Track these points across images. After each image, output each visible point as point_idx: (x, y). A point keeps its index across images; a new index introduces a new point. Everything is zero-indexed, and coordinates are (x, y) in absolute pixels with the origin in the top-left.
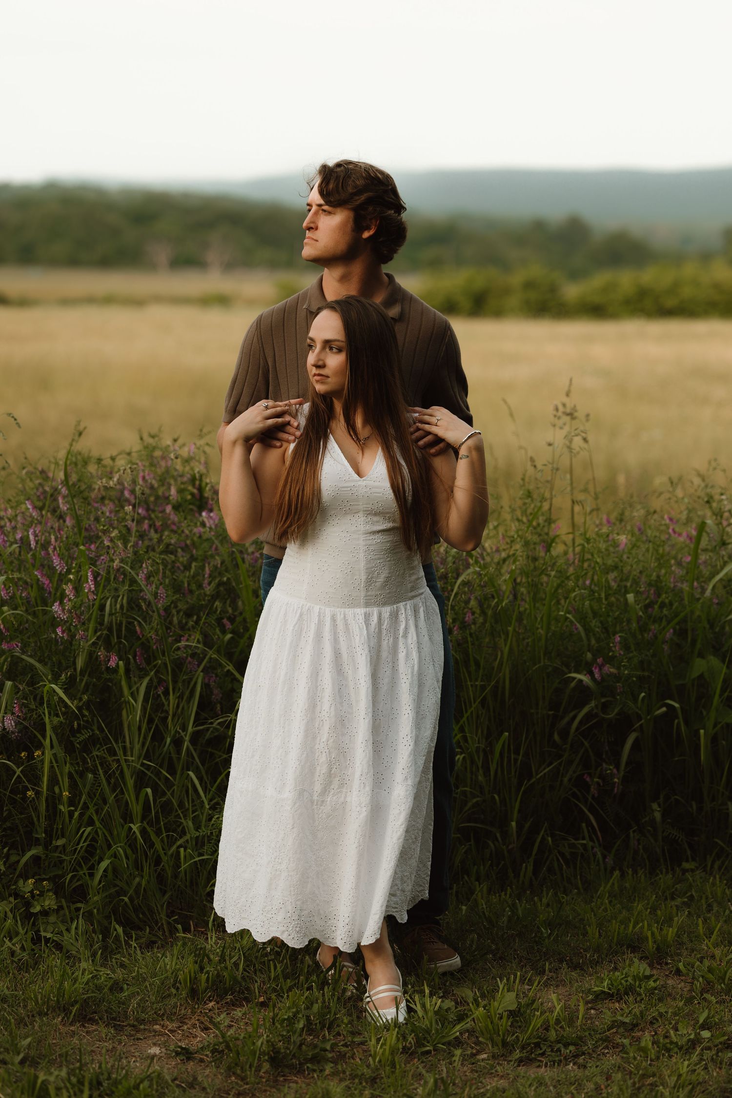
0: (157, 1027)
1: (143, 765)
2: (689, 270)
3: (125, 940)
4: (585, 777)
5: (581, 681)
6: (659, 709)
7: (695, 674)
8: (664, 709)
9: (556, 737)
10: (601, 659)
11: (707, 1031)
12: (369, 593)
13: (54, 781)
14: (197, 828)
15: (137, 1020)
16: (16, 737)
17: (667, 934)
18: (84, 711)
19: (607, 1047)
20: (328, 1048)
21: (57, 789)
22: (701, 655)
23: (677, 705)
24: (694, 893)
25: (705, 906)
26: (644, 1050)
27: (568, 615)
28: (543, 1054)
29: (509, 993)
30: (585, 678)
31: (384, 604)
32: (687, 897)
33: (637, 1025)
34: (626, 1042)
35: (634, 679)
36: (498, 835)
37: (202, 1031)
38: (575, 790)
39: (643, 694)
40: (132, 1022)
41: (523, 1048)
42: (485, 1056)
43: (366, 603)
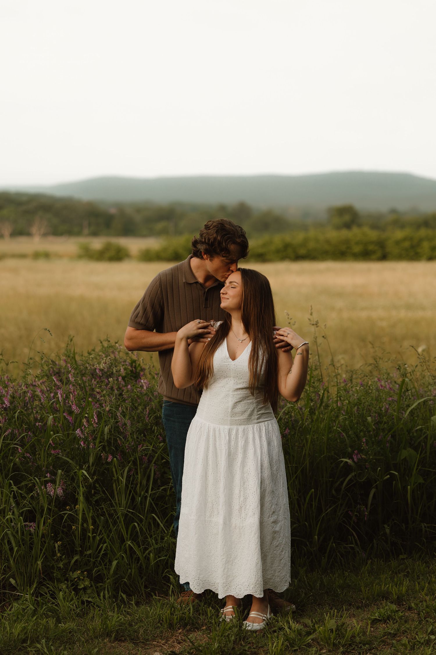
0: (155, 643)
1: (127, 511)
2: (312, 233)
3: (127, 601)
4: (349, 512)
5: (347, 462)
6: (386, 476)
7: (402, 458)
8: (388, 476)
9: (334, 492)
10: (356, 451)
11: (433, 636)
12: (232, 418)
13: (85, 520)
14: (156, 544)
15: (145, 639)
16: (62, 498)
17: (402, 590)
18: (96, 485)
19: (384, 645)
20: (247, 649)
21: (85, 525)
22: (405, 449)
23: (397, 473)
24: (409, 570)
25: (416, 577)
26: (404, 645)
27: (338, 429)
28: (354, 649)
29: (332, 620)
30: (349, 461)
31: (240, 425)
32: (406, 572)
33: (396, 634)
34: (394, 642)
35: (374, 461)
36: (308, 543)
37: (178, 644)
38: (344, 519)
39: (379, 468)
40: (142, 641)
41: (343, 646)
42: (324, 651)
43: (231, 423)
